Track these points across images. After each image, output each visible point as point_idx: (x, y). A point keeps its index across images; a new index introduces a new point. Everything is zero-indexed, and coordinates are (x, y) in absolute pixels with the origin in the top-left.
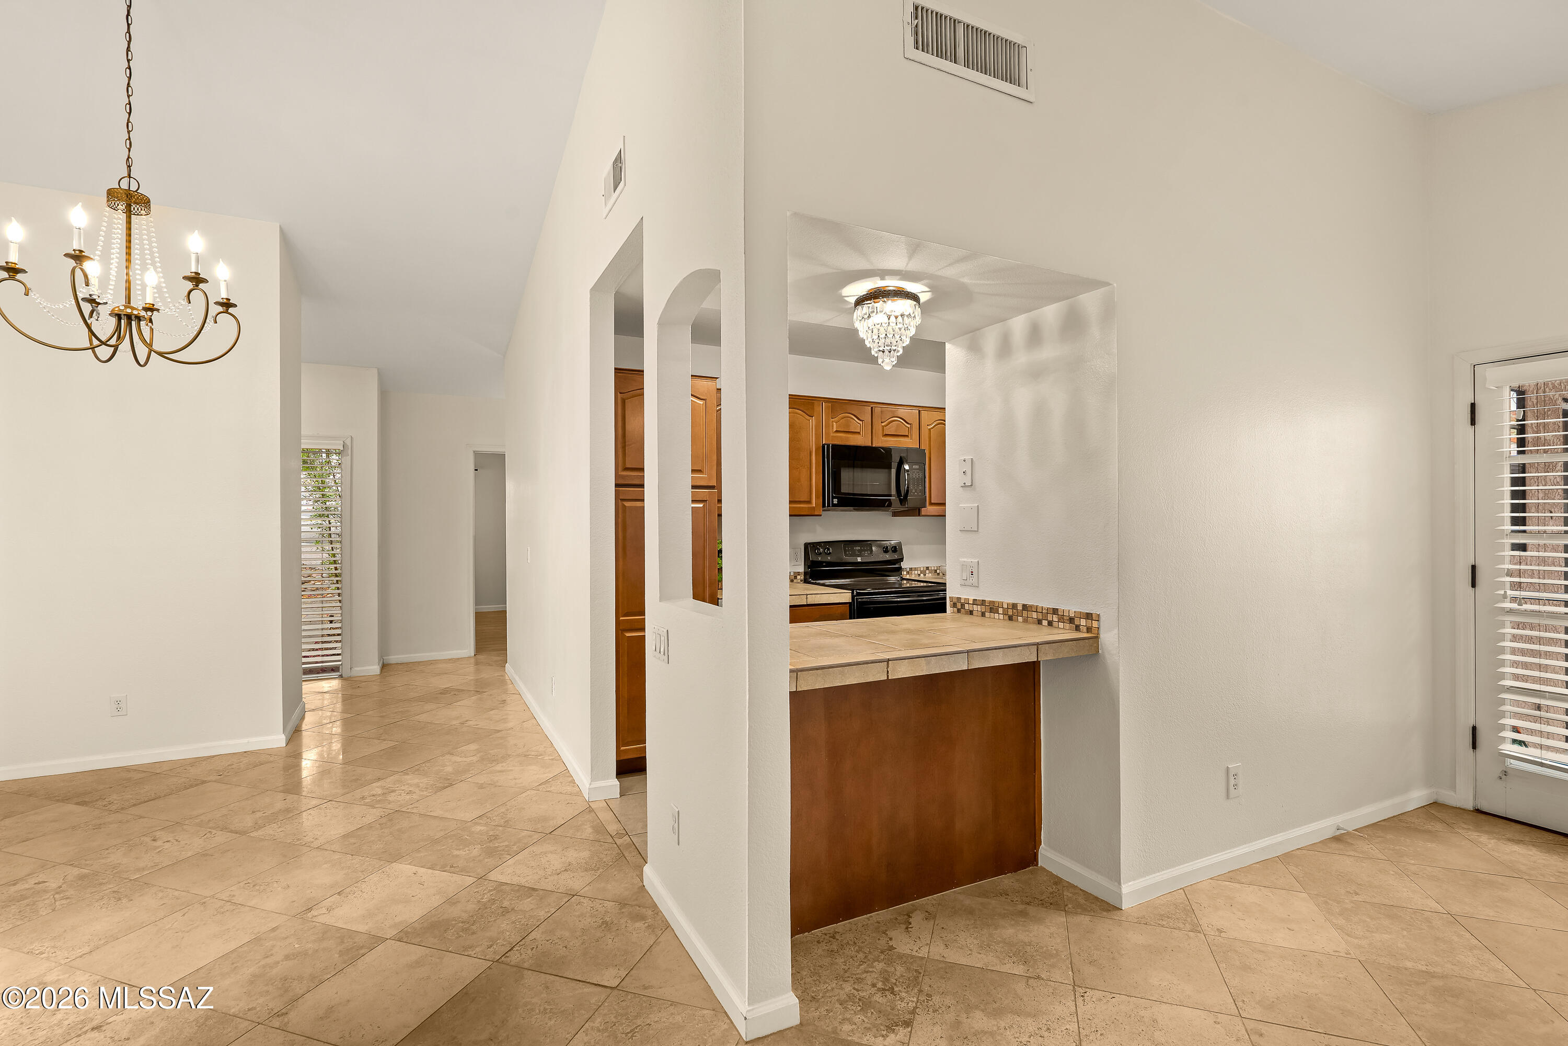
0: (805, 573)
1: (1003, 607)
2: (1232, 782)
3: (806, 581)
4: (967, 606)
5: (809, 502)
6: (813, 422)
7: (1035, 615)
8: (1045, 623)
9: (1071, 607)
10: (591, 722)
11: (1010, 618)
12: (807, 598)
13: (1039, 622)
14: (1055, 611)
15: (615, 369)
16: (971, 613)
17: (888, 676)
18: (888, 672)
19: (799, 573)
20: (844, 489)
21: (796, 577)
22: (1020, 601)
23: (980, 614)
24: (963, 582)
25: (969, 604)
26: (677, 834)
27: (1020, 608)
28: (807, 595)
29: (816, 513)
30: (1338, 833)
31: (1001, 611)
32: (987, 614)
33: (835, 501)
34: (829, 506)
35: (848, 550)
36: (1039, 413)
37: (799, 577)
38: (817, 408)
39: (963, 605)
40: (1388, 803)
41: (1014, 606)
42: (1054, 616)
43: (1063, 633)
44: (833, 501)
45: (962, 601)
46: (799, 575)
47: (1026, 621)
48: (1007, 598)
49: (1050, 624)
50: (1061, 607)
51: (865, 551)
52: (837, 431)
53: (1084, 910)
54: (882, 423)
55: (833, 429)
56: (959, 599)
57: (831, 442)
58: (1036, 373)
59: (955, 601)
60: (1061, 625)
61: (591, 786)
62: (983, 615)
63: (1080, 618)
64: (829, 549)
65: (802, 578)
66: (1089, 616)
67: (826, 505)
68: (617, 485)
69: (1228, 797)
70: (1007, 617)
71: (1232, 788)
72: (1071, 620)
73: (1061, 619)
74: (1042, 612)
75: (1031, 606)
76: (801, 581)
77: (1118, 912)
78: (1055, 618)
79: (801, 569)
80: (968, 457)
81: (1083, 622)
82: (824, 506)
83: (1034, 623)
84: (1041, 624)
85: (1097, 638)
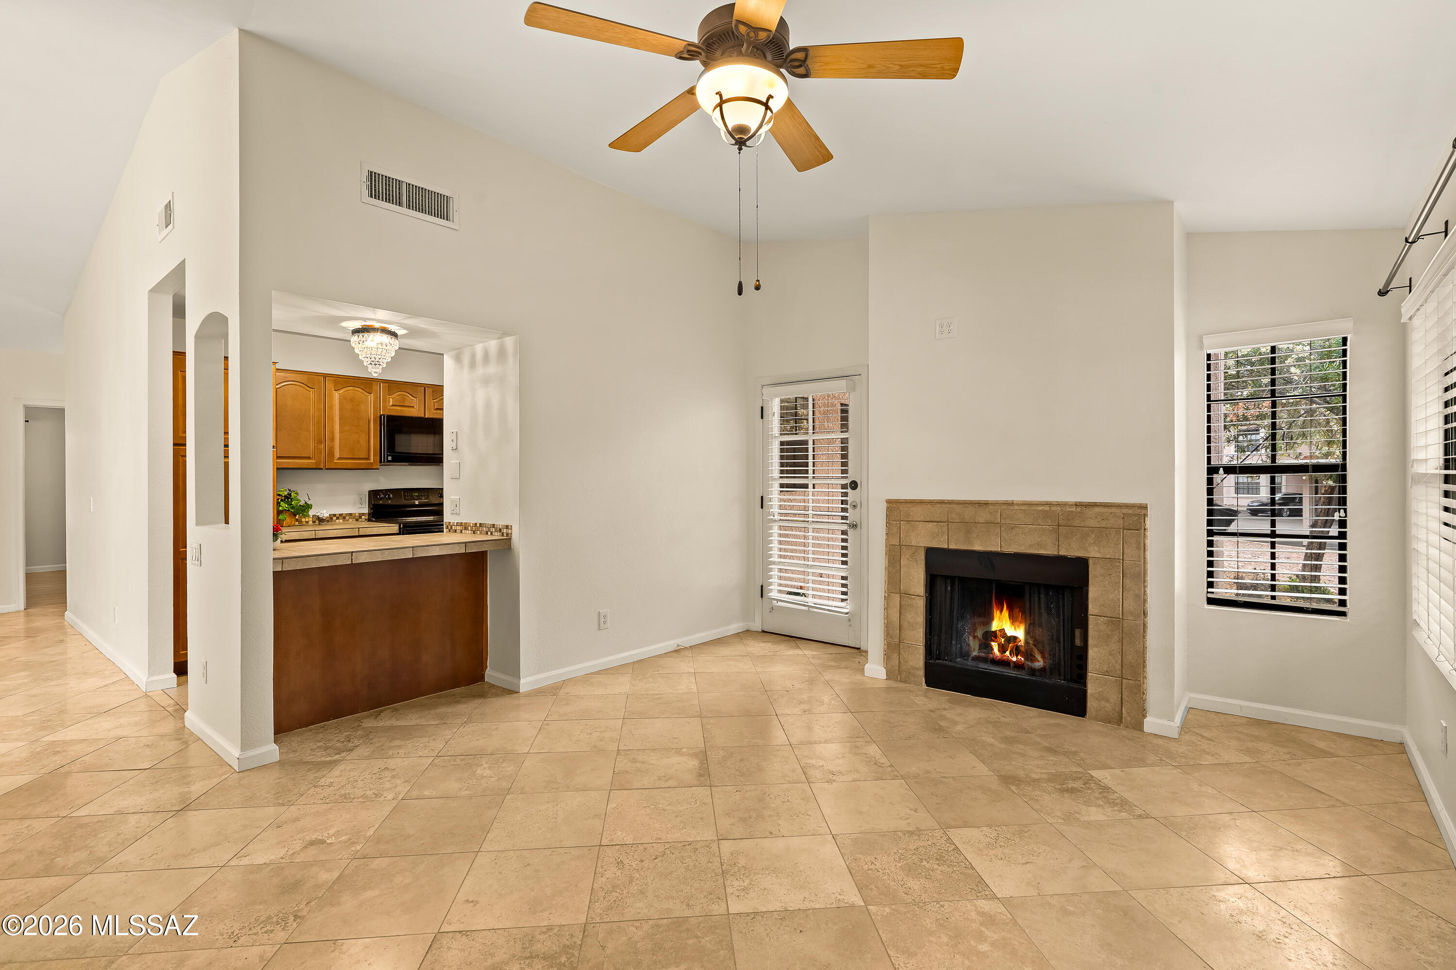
0: (369, 514)
1: (470, 526)
2: (602, 620)
3: (369, 520)
4: (453, 527)
5: (368, 459)
6: (371, 397)
7: (485, 529)
8: (489, 533)
9: (500, 523)
10: (149, 630)
11: (474, 532)
12: (359, 531)
13: (487, 533)
14: (493, 526)
15: (173, 352)
16: (455, 531)
17: (352, 562)
18: (352, 559)
19: (363, 514)
20: (399, 449)
21: (360, 517)
22: (478, 521)
24: (452, 512)
25: (454, 524)
26: (205, 677)
27: (478, 525)
28: (359, 528)
29: (374, 467)
30: (678, 648)
31: (469, 528)
33: (390, 458)
34: (384, 462)
35: (408, 496)
36: (488, 405)
37: (363, 517)
38: (376, 387)
39: (451, 527)
40: (714, 631)
41: (476, 524)
42: (493, 528)
43: (497, 536)
44: (387, 458)
45: (451, 524)
46: (363, 515)
48: (472, 521)
49: (491, 533)
50: (495, 524)
51: (422, 496)
52: (393, 405)
53: (496, 695)
54: (433, 399)
55: (389, 403)
57: (387, 413)
58: (486, 381)
59: (447, 524)
60: (496, 533)
61: (149, 680)
62: (461, 532)
63: (504, 529)
64: (389, 495)
65: (367, 517)
66: (507, 527)
67: (382, 461)
68: (175, 445)
69: (599, 629)
70: (472, 532)
71: (602, 623)
72: (500, 530)
73: (496, 530)
74: (488, 527)
75: (483, 524)
76: (366, 520)
77: (516, 695)
78: (494, 530)
79: (366, 510)
80: (454, 431)
81: (507, 531)
82: (381, 462)
85: (510, 539)
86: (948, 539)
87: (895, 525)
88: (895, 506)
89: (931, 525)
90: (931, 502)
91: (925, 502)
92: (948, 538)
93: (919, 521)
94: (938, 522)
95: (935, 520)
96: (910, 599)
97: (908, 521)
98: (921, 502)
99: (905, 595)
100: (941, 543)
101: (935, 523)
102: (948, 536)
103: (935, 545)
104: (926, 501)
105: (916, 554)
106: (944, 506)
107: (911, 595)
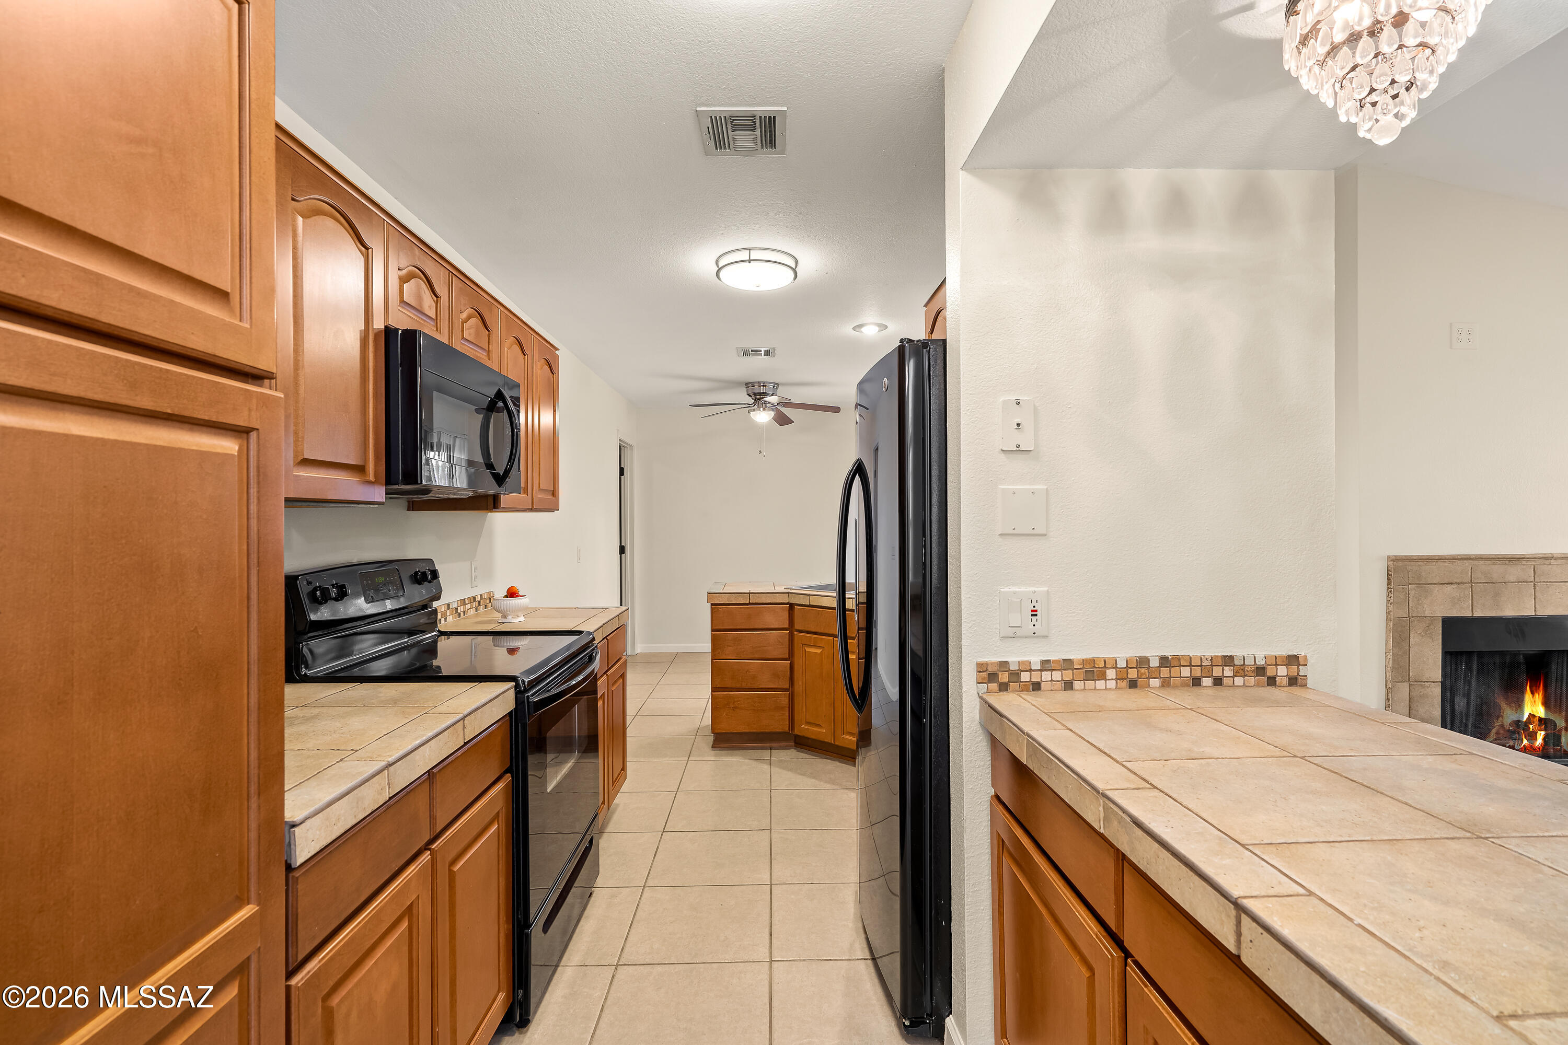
1: (1116, 668)
4: (1025, 677)
7: (1186, 672)
8: (1207, 682)
9: (1257, 649)
11: (1133, 684)
13: (1197, 682)
14: (1228, 660)
16: (1036, 686)
22: (1153, 653)
23: (1060, 685)
24: (1011, 632)
25: (1030, 670)
27: (1153, 663)
31: (1111, 674)
32: (1077, 685)
39: (1015, 675)
41: (1143, 662)
42: (1226, 668)
45: (1013, 667)
47: (1165, 684)
48: (1122, 653)
49: (1218, 682)
50: (1237, 652)
56: (1004, 665)
60: (1239, 681)
62: (1067, 686)
63: (1276, 665)
66: (1293, 660)
70: (1125, 684)
72: (1260, 670)
73: (1241, 671)
74: (1201, 666)
75: (1178, 658)
78: (1228, 671)
80: (1023, 397)
81: (1282, 671)
83: (1185, 685)
84: (1200, 685)
86: (1472, 605)
87: (1401, 590)
88: (1401, 565)
89: (1450, 587)
90: (1453, 559)
91: (1446, 559)
92: (1472, 602)
93: (1434, 584)
94: (1458, 583)
95: (1455, 581)
96: (1423, 687)
97: (1419, 584)
98: (1441, 559)
99: (1415, 682)
100: (1464, 611)
101: (1455, 586)
102: (1472, 600)
103: (1455, 613)
104: (1447, 557)
105: (1432, 627)
106: (1467, 563)
107: (1424, 682)
